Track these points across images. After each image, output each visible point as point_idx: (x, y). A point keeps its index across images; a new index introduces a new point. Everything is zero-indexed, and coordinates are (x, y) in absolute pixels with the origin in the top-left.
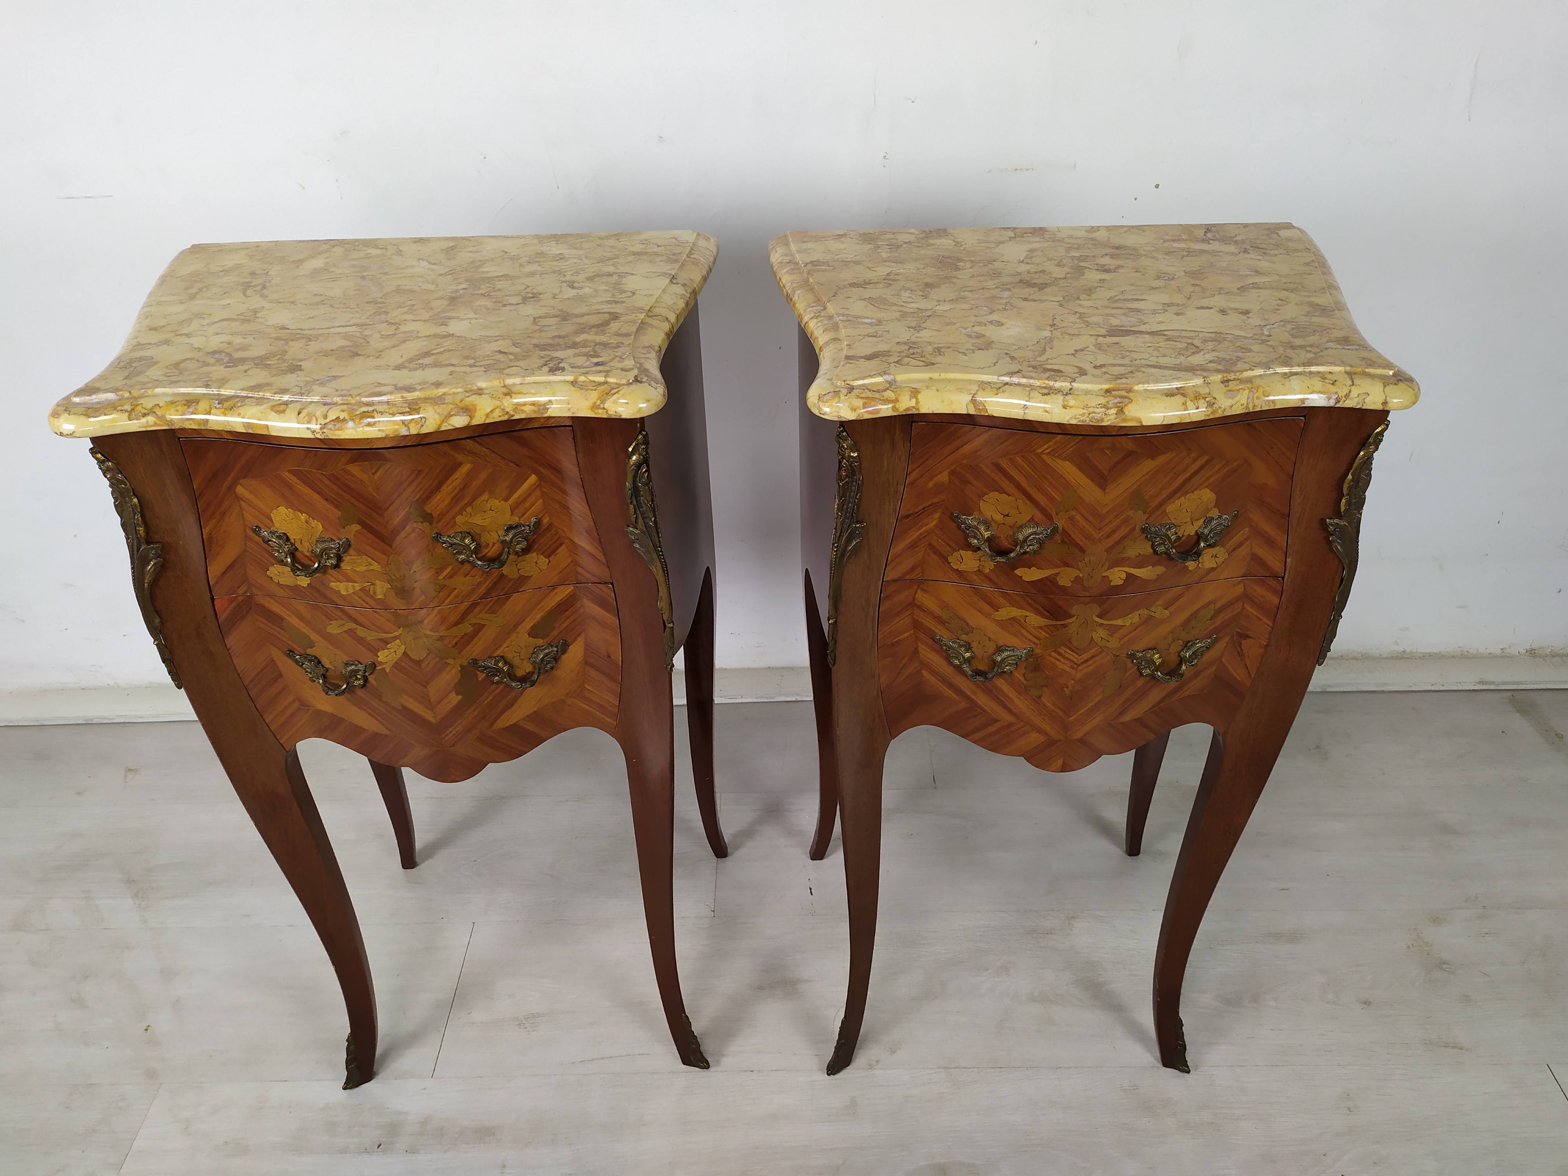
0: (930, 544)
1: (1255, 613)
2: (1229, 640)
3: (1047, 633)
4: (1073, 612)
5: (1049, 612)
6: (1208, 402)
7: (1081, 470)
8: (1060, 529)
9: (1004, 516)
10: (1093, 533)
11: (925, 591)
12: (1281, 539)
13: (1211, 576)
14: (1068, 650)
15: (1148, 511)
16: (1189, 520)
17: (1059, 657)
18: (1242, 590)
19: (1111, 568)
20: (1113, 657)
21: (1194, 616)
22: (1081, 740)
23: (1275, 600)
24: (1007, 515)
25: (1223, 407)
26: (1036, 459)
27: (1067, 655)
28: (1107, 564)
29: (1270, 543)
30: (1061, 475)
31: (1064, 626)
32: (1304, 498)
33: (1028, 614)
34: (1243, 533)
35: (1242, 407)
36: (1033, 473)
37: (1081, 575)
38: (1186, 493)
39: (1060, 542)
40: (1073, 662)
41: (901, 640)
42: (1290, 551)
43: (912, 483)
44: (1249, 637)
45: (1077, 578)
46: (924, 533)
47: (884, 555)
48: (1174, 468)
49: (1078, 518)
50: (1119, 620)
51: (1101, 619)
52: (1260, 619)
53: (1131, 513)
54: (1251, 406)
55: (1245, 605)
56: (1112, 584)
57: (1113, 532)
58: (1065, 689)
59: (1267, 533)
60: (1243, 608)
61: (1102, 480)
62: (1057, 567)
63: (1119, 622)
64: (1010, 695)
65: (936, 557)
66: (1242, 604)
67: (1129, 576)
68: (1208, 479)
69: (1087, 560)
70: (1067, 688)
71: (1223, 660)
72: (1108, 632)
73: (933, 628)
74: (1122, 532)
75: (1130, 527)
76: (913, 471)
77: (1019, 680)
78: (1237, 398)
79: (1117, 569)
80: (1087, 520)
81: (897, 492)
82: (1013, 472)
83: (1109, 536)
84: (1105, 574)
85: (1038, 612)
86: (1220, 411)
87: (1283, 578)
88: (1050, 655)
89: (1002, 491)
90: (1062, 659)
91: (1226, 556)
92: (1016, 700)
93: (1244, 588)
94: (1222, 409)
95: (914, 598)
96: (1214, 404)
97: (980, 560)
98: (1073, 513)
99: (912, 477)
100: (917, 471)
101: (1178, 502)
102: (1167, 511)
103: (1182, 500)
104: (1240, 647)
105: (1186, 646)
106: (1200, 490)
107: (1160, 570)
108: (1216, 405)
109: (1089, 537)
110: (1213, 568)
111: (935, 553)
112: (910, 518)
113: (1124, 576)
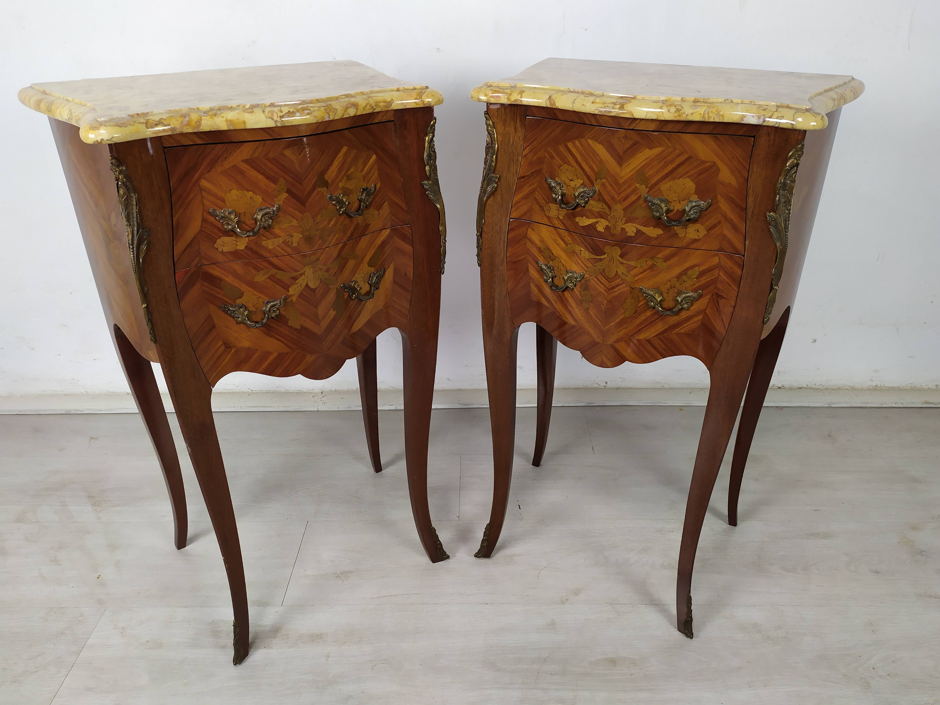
0: (535, 198)
1: (727, 280)
2: (710, 297)
3: (592, 264)
4: (606, 251)
5: (592, 249)
6: (677, 108)
7: (608, 151)
8: (597, 192)
9: (570, 181)
10: (615, 196)
11: (533, 229)
12: (742, 227)
13: (694, 246)
14: (603, 278)
15: (648, 186)
16: (677, 199)
17: (598, 282)
18: (717, 261)
19: (626, 222)
20: (630, 289)
21: (685, 272)
22: (612, 346)
23: (739, 272)
24: (571, 180)
25: (687, 113)
26: (585, 143)
27: (603, 282)
28: (624, 219)
29: (735, 228)
30: (597, 154)
31: (601, 260)
32: (755, 197)
33: (582, 249)
34: (716, 218)
35: (700, 116)
36: (583, 152)
37: (609, 225)
38: (674, 179)
39: (597, 200)
40: (606, 286)
41: (520, 260)
42: (747, 237)
43: (525, 156)
44: (724, 298)
45: (607, 226)
46: (532, 189)
47: (510, 201)
48: (665, 158)
49: (607, 184)
50: (633, 262)
51: (622, 258)
52: (730, 285)
53: (637, 185)
54: (706, 116)
55: (720, 273)
56: (628, 234)
57: (627, 197)
58: (602, 305)
59: (732, 220)
60: (719, 275)
61: (621, 160)
62: (597, 218)
63: (633, 263)
64: (573, 306)
65: (538, 207)
66: (718, 272)
67: (638, 231)
68: (688, 172)
69: (612, 214)
70: (603, 305)
71: (707, 311)
72: (626, 270)
73: (536, 255)
74: (633, 198)
75: (637, 196)
76: (527, 147)
77: (578, 296)
78: (698, 110)
79: (630, 224)
80: (611, 186)
81: (518, 160)
82: (574, 151)
83: (625, 200)
84: (623, 226)
85: (586, 248)
86: (684, 115)
87: (744, 256)
88: (593, 279)
89: (569, 163)
90: (600, 284)
91: (705, 233)
92: (576, 309)
93: (719, 260)
94: (686, 114)
95: (527, 234)
96: (680, 110)
97: (558, 210)
98: (604, 180)
99: (526, 152)
100: (528, 148)
101: (669, 184)
102: (661, 189)
103: (671, 183)
104: (718, 304)
105: (679, 293)
106: (684, 179)
107: (659, 231)
108: (681, 111)
109: (613, 198)
110: (696, 239)
111: (537, 204)
112: (525, 179)
113: (635, 231)
